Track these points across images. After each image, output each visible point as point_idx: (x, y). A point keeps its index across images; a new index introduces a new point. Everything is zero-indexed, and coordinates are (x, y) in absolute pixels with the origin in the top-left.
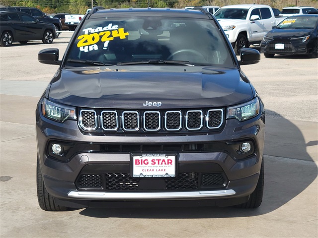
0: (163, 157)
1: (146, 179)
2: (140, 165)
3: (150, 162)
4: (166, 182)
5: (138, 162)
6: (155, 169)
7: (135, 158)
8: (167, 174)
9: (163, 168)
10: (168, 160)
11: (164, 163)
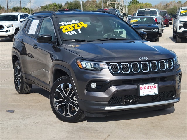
0: (152, 85)
1: (145, 97)
2: (142, 90)
3: (147, 88)
4: (152, 97)
5: (142, 88)
6: (149, 91)
7: (140, 86)
8: (154, 93)
9: (152, 90)
10: (155, 86)
11: (153, 88)
